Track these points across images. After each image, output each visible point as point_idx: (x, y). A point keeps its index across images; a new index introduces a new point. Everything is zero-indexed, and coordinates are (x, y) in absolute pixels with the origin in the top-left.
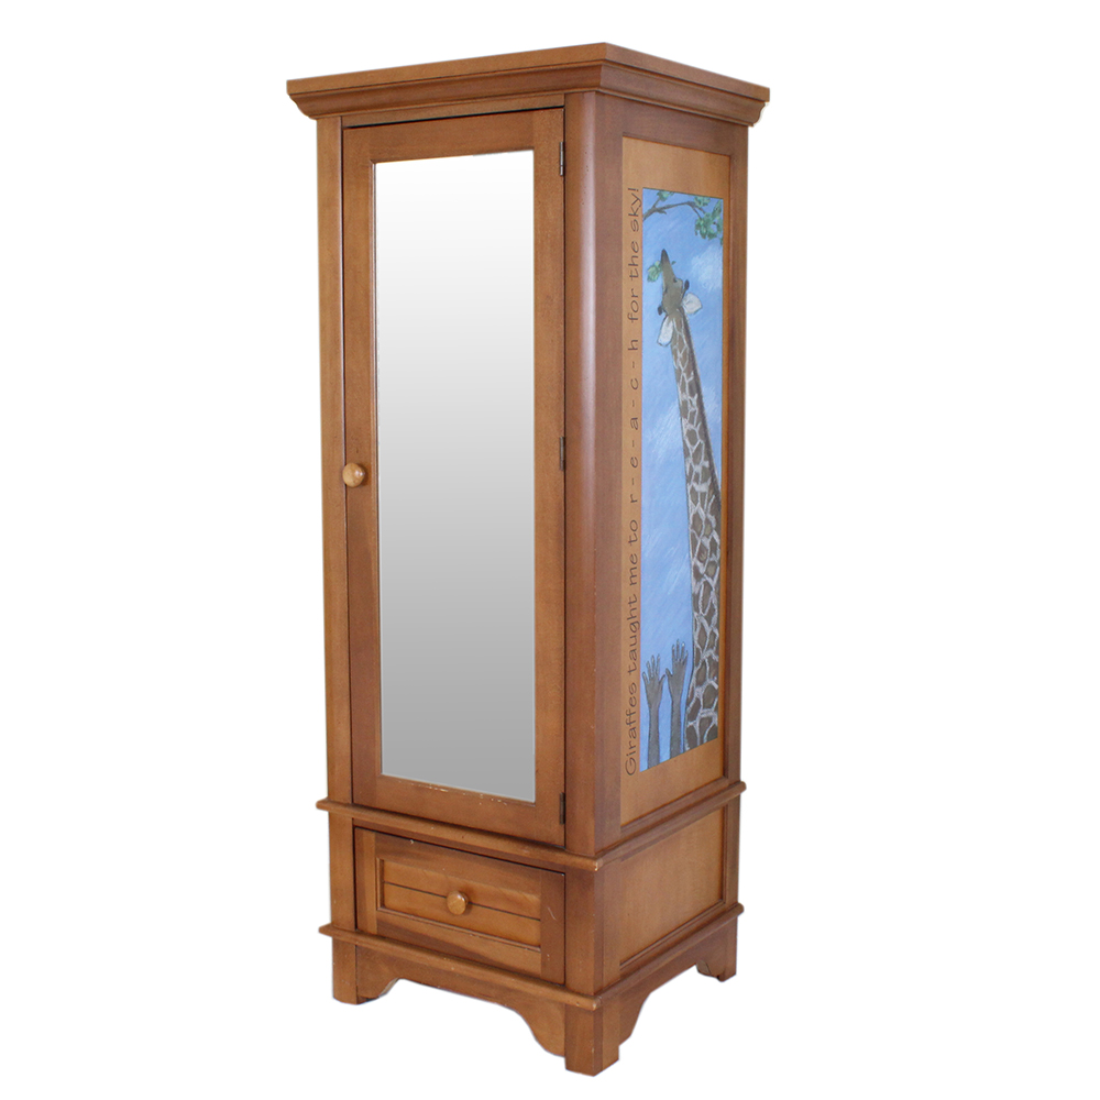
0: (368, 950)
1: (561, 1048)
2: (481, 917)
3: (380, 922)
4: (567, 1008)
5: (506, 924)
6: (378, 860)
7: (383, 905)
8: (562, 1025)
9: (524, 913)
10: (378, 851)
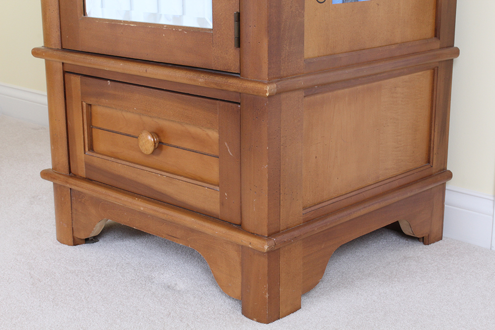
0: (80, 193)
1: (238, 292)
2: (170, 157)
3: (88, 166)
4: (243, 250)
5: (191, 163)
6: (84, 104)
7: (91, 148)
8: (238, 268)
9: (207, 151)
10: (84, 95)
